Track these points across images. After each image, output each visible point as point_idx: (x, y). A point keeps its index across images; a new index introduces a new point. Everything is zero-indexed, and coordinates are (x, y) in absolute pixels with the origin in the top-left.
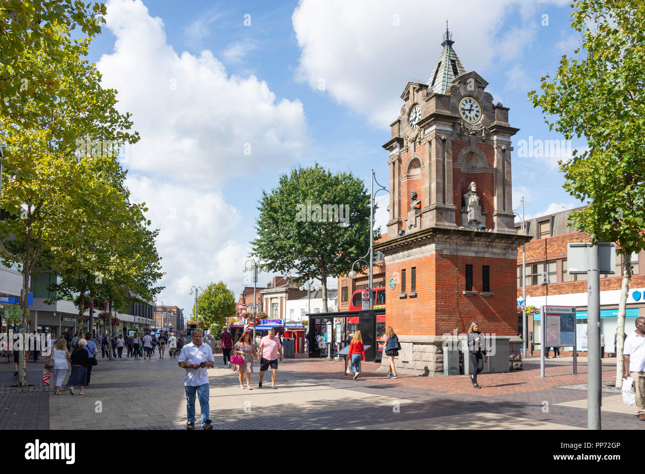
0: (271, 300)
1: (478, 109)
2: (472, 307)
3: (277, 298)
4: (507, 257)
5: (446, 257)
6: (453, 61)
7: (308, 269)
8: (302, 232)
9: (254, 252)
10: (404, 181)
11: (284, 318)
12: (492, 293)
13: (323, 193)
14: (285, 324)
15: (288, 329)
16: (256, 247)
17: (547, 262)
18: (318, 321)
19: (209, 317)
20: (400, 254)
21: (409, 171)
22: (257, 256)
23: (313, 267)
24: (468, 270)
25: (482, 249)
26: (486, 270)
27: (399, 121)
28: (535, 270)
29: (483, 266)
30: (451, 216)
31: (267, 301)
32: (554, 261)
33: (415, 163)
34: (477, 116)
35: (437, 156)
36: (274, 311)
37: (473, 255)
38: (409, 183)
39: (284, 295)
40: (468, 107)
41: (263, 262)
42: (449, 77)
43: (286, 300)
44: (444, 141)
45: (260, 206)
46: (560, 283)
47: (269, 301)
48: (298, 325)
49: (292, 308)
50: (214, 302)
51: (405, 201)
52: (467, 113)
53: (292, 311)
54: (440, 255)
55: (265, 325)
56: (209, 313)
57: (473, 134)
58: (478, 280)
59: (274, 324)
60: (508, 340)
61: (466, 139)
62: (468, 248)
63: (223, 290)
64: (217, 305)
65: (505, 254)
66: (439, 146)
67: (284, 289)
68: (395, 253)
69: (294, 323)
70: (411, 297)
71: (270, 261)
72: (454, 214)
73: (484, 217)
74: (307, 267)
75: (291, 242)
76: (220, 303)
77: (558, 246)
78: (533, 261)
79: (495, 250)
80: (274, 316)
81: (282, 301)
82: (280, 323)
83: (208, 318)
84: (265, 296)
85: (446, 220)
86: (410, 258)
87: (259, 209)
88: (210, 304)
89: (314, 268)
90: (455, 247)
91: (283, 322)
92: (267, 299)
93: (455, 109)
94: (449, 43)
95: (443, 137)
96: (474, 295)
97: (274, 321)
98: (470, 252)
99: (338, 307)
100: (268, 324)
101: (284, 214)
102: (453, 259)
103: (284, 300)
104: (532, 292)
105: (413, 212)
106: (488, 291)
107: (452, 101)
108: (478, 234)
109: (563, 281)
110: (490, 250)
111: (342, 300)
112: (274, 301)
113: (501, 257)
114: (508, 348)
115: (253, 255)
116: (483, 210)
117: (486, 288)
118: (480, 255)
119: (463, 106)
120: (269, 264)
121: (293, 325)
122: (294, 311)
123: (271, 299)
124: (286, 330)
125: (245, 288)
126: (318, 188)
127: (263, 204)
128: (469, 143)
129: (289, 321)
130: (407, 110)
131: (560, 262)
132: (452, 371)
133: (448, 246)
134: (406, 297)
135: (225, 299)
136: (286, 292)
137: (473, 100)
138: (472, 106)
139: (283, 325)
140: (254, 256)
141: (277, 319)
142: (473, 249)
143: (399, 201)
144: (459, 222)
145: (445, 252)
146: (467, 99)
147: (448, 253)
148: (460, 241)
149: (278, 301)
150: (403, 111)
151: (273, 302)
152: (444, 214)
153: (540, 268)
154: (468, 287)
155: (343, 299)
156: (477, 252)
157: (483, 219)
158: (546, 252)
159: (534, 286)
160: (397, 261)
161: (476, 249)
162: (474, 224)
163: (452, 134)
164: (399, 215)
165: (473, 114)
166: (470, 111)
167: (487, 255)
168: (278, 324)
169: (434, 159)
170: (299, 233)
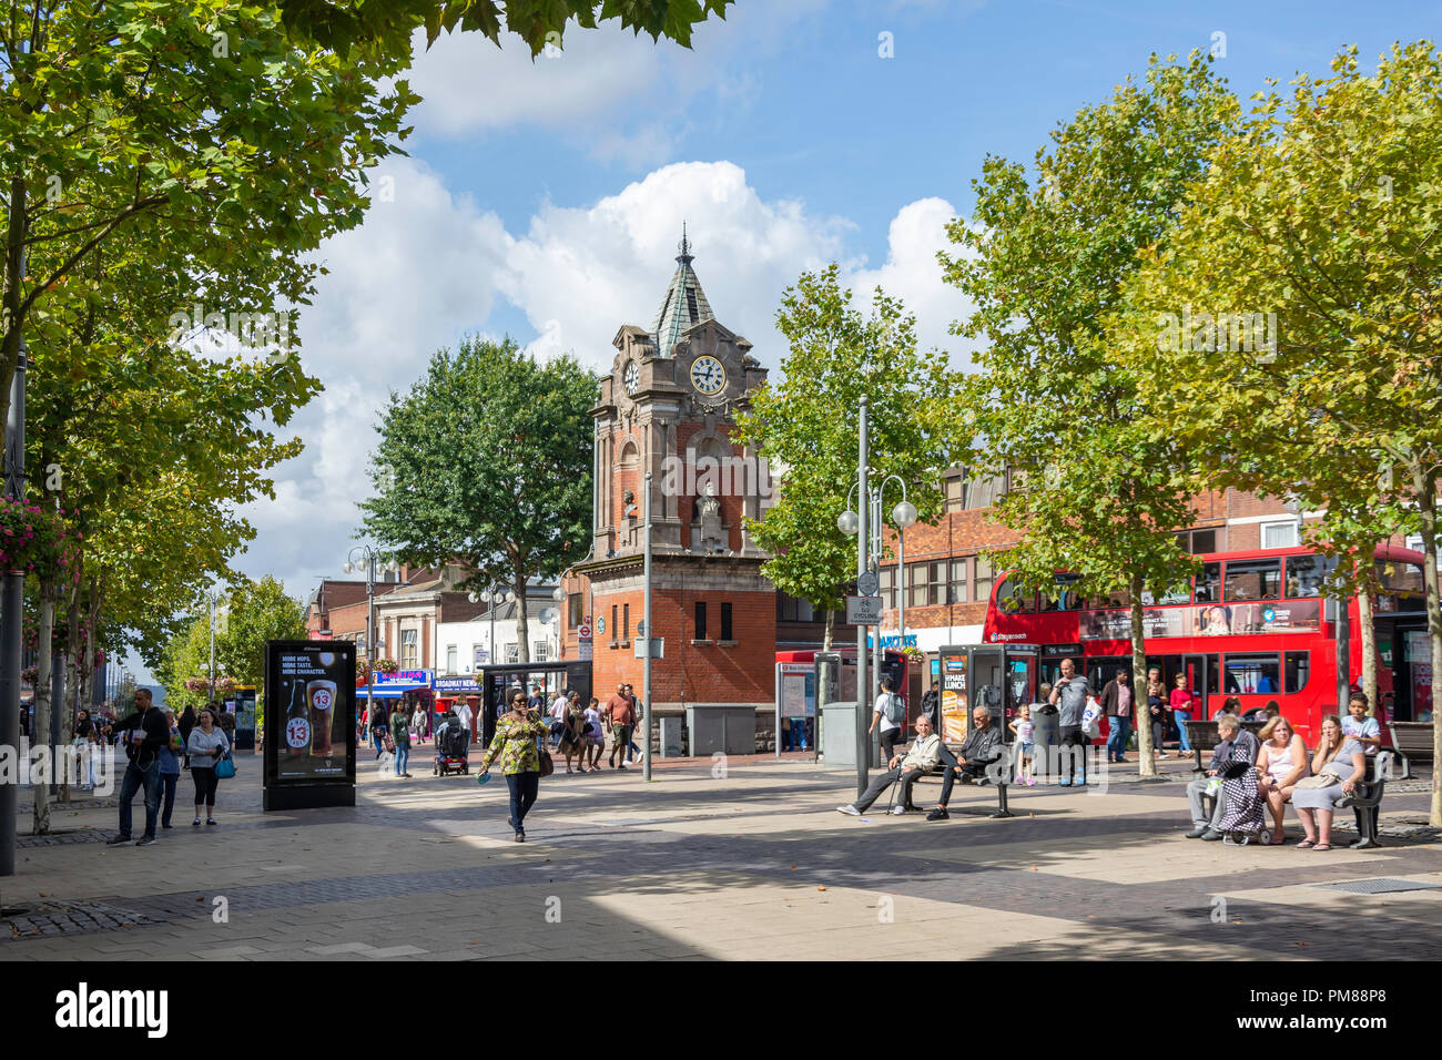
0: (399, 622)
1: (719, 373)
2: (705, 662)
3: (414, 616)
4: (760, 588)
5: (666, 593)
6: (690, 290)
7: (486, 561)
8: (471, 493)
9: (366, 527)
10: (618, 471)
11: (432, 665)
12: (735, 642)
13: (516, 410)
14: (433, 681)
15: (442, 694)
16: (371, 515)
17: (952, 561)
18: (498, 680)
19: (242, 667)
20: (611, 582)
21: (623, 458)
22: (373, 536)
23: (498, 557)
24: (700, 611)
25: (719, 579)
26: (727, 609)
27: (611, 378)
28: (933, 575)
29: (723, 604)
30: (674, 534)
31: (388, 626)
32: (962, 559)
33: (629, 448)
34: (718, 383)
35: (654, 449)
36: (408, 649)
37: (707, 588)
38: (624, 475)
39: (431, 609)
40: (704, 370)
41: (386, 548)
42: (682, 319)
43: (437, 622)
44: (665, 426)
45: (381, 424)
46: (971, 602)
47: (395, 625)
48: (465, 683)
49: (451, 643)
50: (252, 629)
51: (618, 502)
52: (702, 379)
53: (451, 649)
54: (655, 591)
55: (385, 684)
56: (240, 656)
57: (711, 413)
58: (713, 621)
59: (405, 682)
60: (754, 708)
61: (700, 419)
62: (699, 578)
63: (276, 598)
64: (260, 635)
65: (757, 586)
66: (657, 434)
67: (431, 595)
68: (605, 579)
69: (457, 678)
70: (624, 647)
71: (401, 546)
72: (678, 531)
73: (726, 533)
74: (486, 556)
75: (448, 512)
76: (268, 632)
77: (969, 531)
78: (930, 557)
79: (742, 581)
80: (407, 663)
81: (426, 624)
82: (423, 679)
83: (237, 670)
84: (384, 613)
85: (667, 539)
86: (622, 590)
87: (379, 430)
88: (244, 633)
89: (501, 559)
90: (679, 578)
91: (428, 677)
92: (388, 618)
93: (683, 378)
94: (686, 260)
95: (663, 422)
96: (708, 645)
97: (406, 675)
98: (701, 584)
99: (562, 640)
100: (392, 682)
101: (434, 453)
102: (677, 595)
103: (432, 622)
104: (927, 619)
105: (627, 522)
106: (730, 639)
107: (678, 365)
108: (712, 560)
109: (976, 598)
110: (733, 580)
111: (570, 624)
112: (407, 624)
113: (750, 589)
114: (754, 721)
115: (364, 534)
116: (724, 522)
117: (727, 634)
118: (718, 588)
119: (696, 371)
120: (399, 553)
121: (454, 683)
122: (458, 649)
123: (399, 619)
124: (438, 696)
125: (326, 582)
126: (505, 399)
127: (388, 421)
128: (704, 425)
129: (444, 674)
130: (622, 365)
131: (971, 561)
132: (671, 751)
133: (668, 577)
134: (616, 647)
135: (280, 619)
136: (437, 603)
137: (712, 360)
138: (710, 369)
139: (428, 684)
140: (368, 535)
141: (413, 669)
142: (706, 579)
143: (611, 500)
144: (686, 541)
145: (664, 586)
146: (703, 358)
147: (669, 587)
148: (687, 569)
149: (419, 625)
150: (616, 362)
151: (403, 627)
152: (664, 531)
153: (942, 569)
154: (700, 634)
155: (573, 622)
156: (713, 584)
157: (725, 536)
158: (950, 542)
159: (931, 606)
160: (607, 592)
161: (711, 580)
162: (710, 543)
163: (677, 416)
164: (611, 523)
165: (712, 381)
166: (708, 376)
167: (728, 588)
168: (417, 683)
169: (650, 453)
170: (464, 494)
